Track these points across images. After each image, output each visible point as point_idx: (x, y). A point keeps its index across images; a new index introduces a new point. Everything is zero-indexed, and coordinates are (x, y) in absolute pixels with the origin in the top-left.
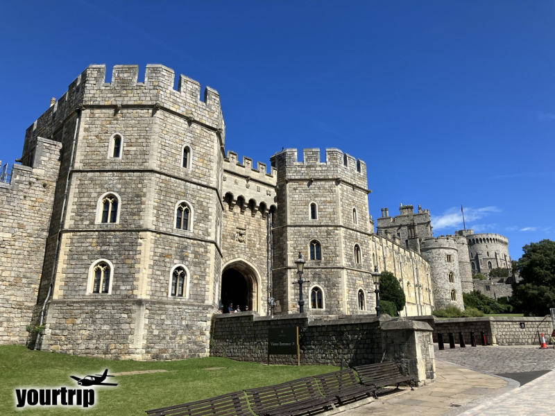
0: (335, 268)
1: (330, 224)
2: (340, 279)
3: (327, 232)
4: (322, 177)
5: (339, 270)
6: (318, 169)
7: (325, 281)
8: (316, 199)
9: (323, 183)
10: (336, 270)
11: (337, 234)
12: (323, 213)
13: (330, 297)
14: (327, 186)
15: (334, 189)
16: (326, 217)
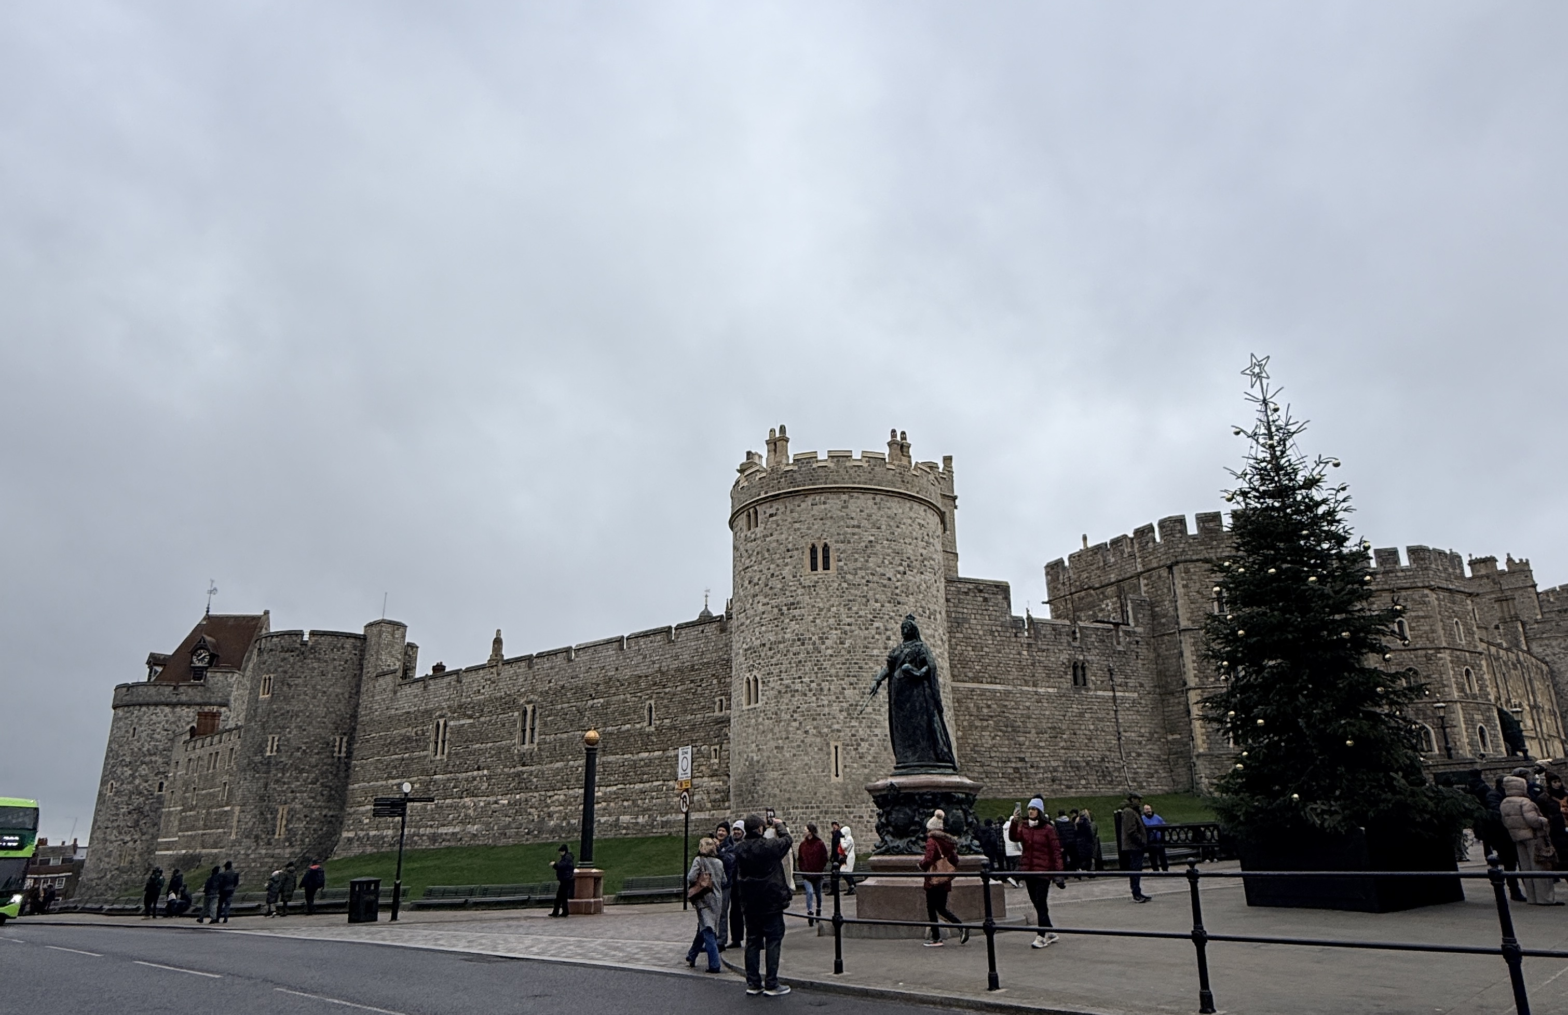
0: (1444, 702)
1: (1429, 646)
2: (1453, 716)
3: (1426, 656)
4: (1408, 585)
5: (1450, 704)
6: (1400, 574)
7: (1432, 718)
9: (1409, 592)
10: (1446, 704)
11: (1441, 659)
12: (1416, 632)
13: (1443, 738)
14: (1416, 597)
15: (1427, 599)
16: (1421, 637)
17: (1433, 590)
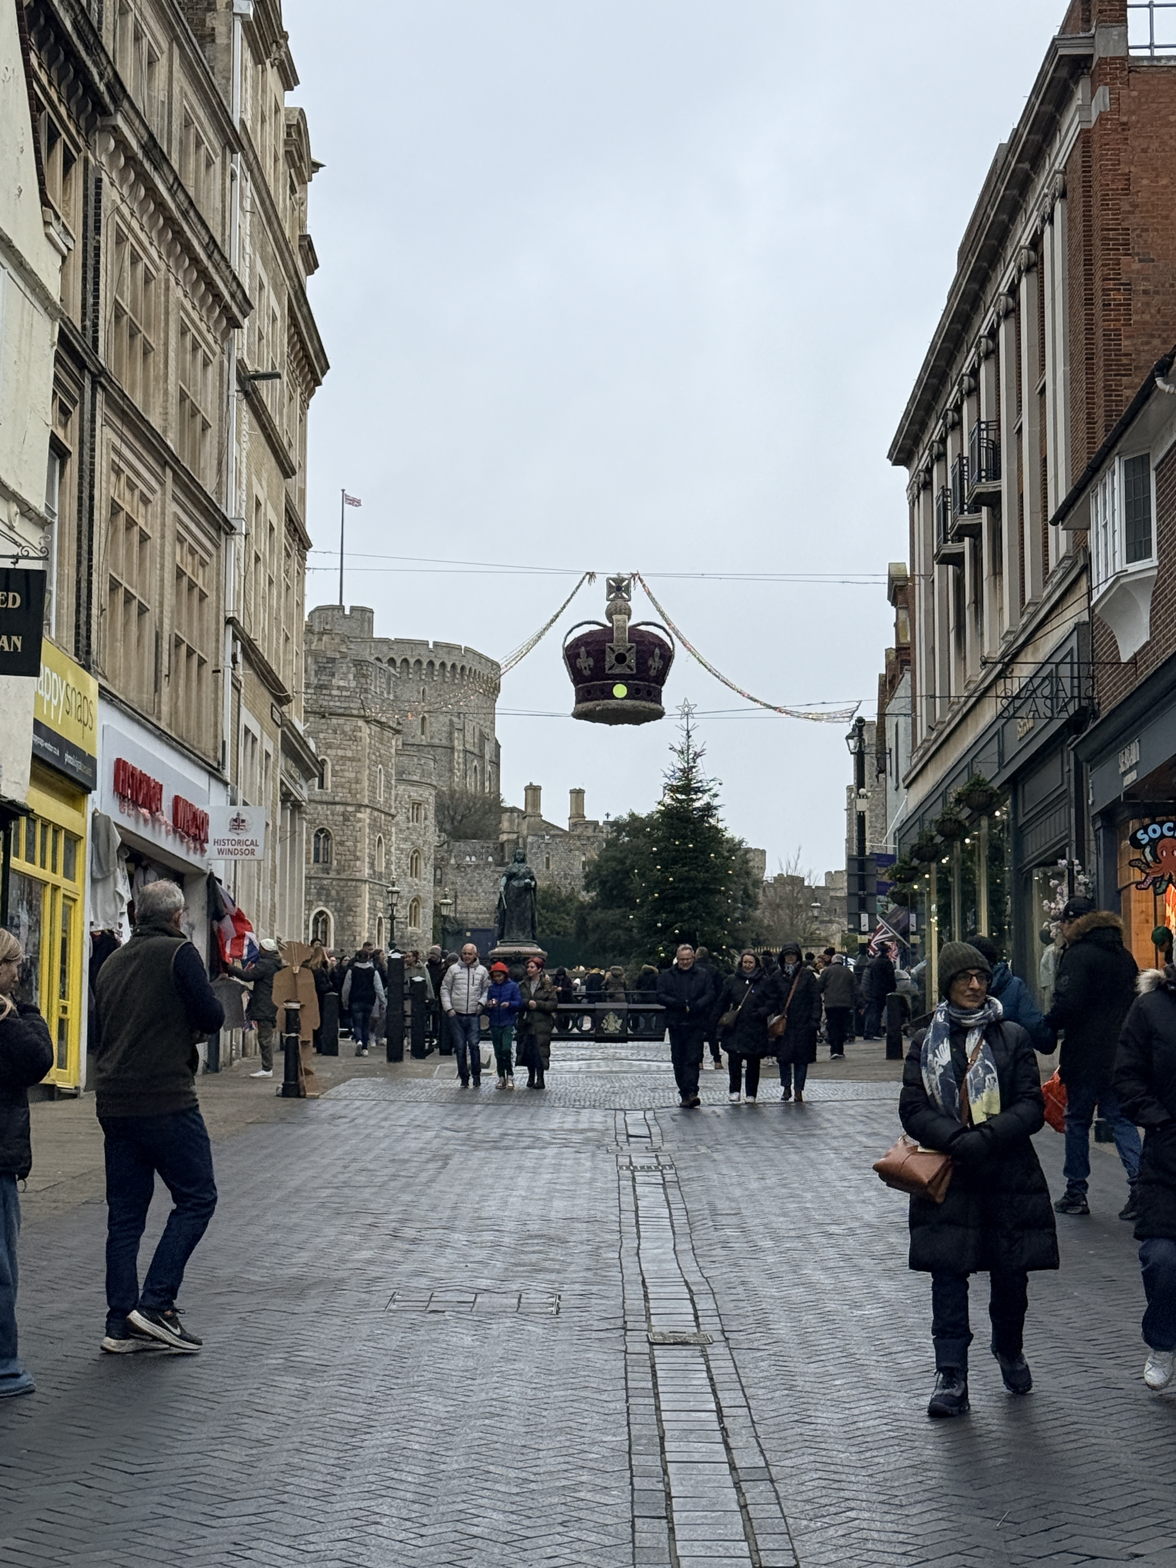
0: (353, 880)
1: (349, 800)
2: (359, 900)
3: (343, 814)
4: (341, 711)
5: (359, 884)
6: (335, 692)
7: (336, 901)
8: (329, 752)
9: (341, 721)
10: (354, 883)
11: (360, 820)
12: (339, 779)
13: (343, 929)
14: (347, 728)
15: (359, 734)
16: (343, 787)
17: (367, 722)
